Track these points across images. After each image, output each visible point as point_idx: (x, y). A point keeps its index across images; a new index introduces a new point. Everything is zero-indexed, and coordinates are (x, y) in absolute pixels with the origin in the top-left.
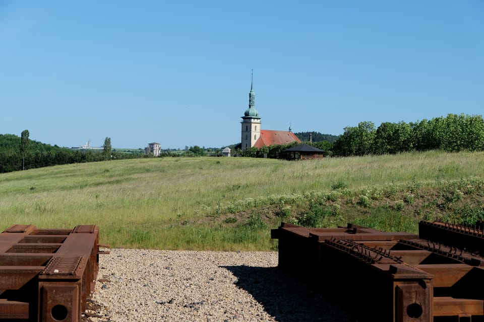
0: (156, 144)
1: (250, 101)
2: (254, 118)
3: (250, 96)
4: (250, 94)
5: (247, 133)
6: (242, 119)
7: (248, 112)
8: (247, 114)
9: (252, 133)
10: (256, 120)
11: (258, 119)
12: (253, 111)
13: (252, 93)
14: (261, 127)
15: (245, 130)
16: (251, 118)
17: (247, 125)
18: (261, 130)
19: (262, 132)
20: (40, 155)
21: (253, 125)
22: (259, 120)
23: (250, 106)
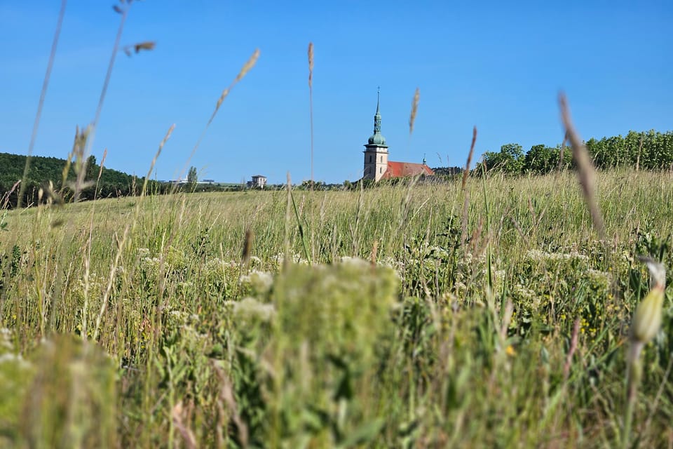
0: (261, 177)
1: (375, 125)
2: (380, 147)
3: (375, 120)
4: (375, 117)
5: (371, 165)
6: (365, 148)
7: (373, 140)
8: (371, 141)
9: (377, 165)
10: (382, 149)
11: (384, 147)
12: (378, 138)
13: (377, 116)
14: (388, 157)
15: (369, 160)
16: (376, 147)
17: (372, 154)
18: (388, 162)
19: (390, 164)
20: (108, 188)
21: (378, 156)
22: (386, 149)
23: (375, 132)
